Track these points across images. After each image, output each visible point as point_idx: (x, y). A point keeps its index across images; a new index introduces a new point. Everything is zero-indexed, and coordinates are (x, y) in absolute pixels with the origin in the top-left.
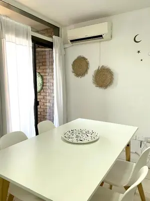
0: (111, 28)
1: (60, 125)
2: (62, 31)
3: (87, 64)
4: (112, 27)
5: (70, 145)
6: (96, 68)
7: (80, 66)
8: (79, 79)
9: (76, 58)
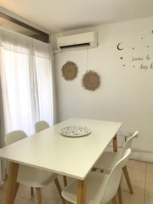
0: (97, 37)
1: (54, 125)
2: (51, 38)
3: (76, 68)
4: (98, 35)
5: (68, 138)
6: (84, 73)
7: (70, 71)
8: (69, 82)
9: (65, 63)
